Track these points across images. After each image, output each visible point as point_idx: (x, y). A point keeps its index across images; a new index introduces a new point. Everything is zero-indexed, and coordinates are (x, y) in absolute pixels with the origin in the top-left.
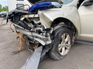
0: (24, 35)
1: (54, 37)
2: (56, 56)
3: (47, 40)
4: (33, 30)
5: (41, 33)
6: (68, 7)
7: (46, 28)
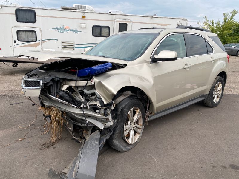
0: (62, 112)
1: (116, 115)
2: (121, 145)
3: (107, 120)
4: (85, 106)
5: (98, 109)
6: (136, 65)
7: (105, 103)
